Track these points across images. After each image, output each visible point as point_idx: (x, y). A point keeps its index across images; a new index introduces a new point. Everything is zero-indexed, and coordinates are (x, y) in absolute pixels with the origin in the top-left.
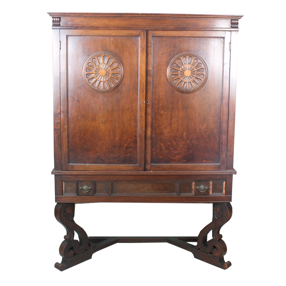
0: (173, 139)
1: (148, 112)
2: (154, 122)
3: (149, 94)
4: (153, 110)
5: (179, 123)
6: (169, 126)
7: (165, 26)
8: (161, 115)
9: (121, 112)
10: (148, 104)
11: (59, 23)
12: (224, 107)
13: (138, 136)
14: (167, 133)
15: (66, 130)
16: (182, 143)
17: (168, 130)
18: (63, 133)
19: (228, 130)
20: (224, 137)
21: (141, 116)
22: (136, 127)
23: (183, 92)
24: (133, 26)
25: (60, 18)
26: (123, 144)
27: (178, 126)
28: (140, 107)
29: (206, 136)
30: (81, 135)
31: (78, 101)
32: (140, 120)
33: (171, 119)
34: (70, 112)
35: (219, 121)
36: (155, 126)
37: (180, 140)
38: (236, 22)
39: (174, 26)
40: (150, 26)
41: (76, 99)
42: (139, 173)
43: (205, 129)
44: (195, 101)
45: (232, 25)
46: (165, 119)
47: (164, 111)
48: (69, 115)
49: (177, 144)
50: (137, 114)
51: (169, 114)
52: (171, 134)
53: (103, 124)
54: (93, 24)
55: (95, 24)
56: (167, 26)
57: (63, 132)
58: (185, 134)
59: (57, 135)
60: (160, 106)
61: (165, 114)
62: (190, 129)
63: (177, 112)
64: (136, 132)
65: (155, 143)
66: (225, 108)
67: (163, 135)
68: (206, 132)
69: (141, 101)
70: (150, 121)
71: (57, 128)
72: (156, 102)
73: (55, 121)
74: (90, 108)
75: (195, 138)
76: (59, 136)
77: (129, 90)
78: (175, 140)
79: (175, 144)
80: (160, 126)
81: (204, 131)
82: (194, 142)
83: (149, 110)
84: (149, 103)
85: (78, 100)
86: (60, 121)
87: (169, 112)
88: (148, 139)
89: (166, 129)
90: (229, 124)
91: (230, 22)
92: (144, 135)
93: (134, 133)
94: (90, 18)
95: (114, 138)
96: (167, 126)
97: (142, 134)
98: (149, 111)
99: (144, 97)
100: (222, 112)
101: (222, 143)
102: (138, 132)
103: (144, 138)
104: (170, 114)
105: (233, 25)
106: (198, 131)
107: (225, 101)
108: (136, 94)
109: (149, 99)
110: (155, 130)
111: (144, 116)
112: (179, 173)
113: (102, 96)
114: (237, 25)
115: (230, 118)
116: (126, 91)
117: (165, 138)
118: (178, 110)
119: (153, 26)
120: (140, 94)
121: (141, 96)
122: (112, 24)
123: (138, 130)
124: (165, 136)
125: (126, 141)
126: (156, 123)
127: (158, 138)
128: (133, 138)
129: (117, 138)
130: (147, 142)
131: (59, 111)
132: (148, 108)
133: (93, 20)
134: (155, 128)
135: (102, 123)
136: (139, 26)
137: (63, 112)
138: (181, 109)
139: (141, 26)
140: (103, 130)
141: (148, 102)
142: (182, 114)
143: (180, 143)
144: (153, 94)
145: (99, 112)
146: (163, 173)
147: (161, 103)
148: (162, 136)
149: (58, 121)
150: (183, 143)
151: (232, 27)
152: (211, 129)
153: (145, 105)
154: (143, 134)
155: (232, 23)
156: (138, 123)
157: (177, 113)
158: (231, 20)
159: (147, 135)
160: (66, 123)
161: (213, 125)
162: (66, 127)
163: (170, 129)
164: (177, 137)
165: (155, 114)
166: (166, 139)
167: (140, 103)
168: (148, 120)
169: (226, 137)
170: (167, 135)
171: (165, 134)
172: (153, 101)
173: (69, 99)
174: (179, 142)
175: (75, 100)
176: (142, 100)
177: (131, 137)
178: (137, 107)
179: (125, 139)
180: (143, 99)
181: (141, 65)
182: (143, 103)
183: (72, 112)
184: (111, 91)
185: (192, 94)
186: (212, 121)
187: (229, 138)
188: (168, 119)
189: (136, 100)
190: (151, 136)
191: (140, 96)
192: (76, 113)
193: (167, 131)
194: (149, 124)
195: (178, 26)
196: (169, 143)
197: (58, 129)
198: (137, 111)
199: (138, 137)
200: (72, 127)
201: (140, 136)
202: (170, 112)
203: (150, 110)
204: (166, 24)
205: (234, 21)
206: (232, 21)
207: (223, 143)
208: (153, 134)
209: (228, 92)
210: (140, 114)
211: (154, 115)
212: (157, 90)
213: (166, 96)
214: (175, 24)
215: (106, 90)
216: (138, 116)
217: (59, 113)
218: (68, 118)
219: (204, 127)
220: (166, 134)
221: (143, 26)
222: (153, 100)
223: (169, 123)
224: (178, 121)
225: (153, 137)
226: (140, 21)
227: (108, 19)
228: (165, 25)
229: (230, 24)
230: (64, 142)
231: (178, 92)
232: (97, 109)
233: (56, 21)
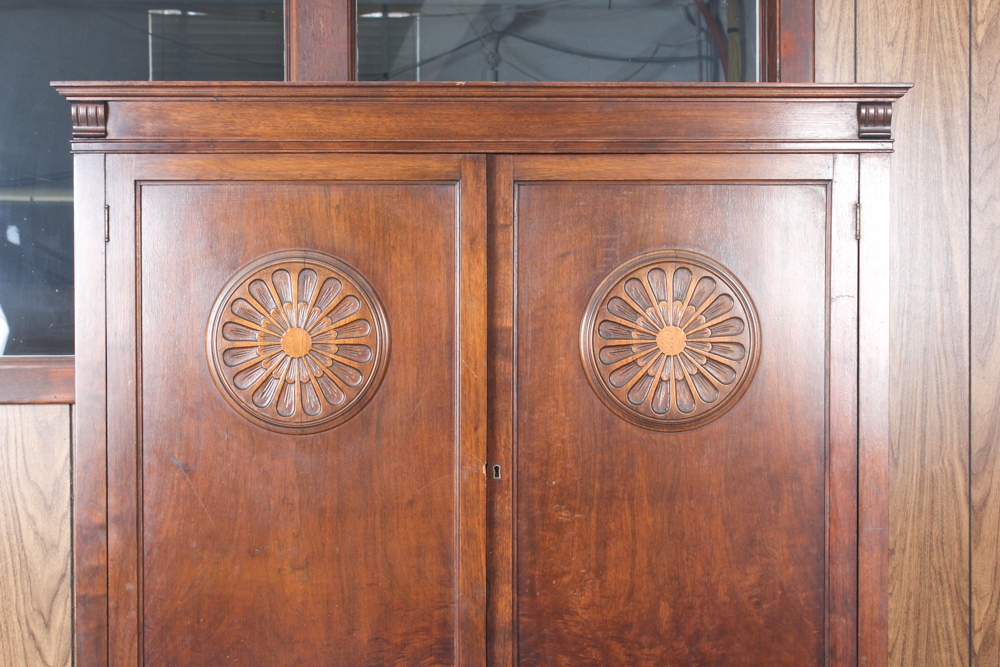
0: (610, 633)
1: (497, 514)
2: (527, 557)
3: (504, 437)
4: (523, 505)
5: (637, 561)
6: (592, 575)
7: (572, 135)
8: (559, 528)
9: (378, 517)
10: (500, 481)
11: (102, 128)
12: (839, 487)
13: (456, 623)
14: (581, 608)
15: (133, 604)
16: (652, 652)
17: (588, 593)
18: (117, 613)
19: (860, 592)
20: (842, 623)
21: (469, 535)
22: (446, 581)
23: (652, 422)
24: (431, 137)
25: (105, 104)
26: (388, 661)
27: (632, 575)
28: (464, 495)
29: (761, 621)
30: (198, 621)
31: (188, 470)
32: (465, 552)
33: (603, 544)
34: (148, 523)
35: (814, 551)
36: (532, 578)
37: (644, 639)
38: (881, 111)
39: (606, 134)
40: (501, 135)
41: (178, 460)
43: (753, 586)
44: (706, 462)
45: (863, 128)
46: (576, 544)
47: (572, 510)
48: (148, 534)
49: (630, 655)
50: (450, 524)
51: (593, 522)
52: (605, 612)
53: (298, 573)
54: (252, 130)
55: (261, 129)
56: (580, 136)
57: (117, 609)
58: (665, 611)
59: (92, 625)
60: (555, 486)
61: (573, 522)
62: (689, 589)
63: (627, 512)
64: (445, 605)
65: (533, 654)
66: (842, 495)
67: (566, 617)
68: (758, 604)
69: (468, 467)
70: (509, 553)
71: (91, 593)
72: (535, 471)
73: (83, 560)
74: (242, 500)
75: (711, 628)
76: (99, 627)
77: (413, 419)
78: (620, 639)
79: (623, 658)
80: (555, 577)
81: (750, 598)
82: (706, 646)
83: (502, 507)
84: (504, 475)
85: (186, 466)
86: (103, 561)
87: (594, 514)
88: (500, 637)
89: (582, 590)
90: (864, 567)
91: (853, 112)
92: (482, 616)
93: (436, 613)
94: (240, 106)
95: (350, 632)
96: (587, 576)
97: (473, 612)
98: (505, 509)
99: (483, 449)
100: (827, 510)
101: (833, 651)
102: (456, 605)
103: (484, 634)
104: (598, 521)
105: (869, 128)
106: (722, 596)
107: (841, 463)
108: (446, 438)
109: (504, 458)
110: (533, 596)
111: (481, 532)
113: (293, 446)
114: (887, 128)
115: (863, 539)
116: (401, 423)
117: (574, 630)
118: (631, 506)
119: (518, 136)
120: (464, 434)
121: (468, 444)
122: (339, 129)
123: (457, 597)
124: (577, 622)
125: (404, 645)
126: (533, 563)
127: (546, 630)
128: (435, 632)
129: (363, 636)
130: (498, 650)
131: (100, 518)
132: (499, 498)
133: (252, 111)
134: (532, 587)
135: (295, 568)
136: (457, 135)
137: (118, 519)
138: (645, 498)
139: (464, 136)
140: (299, 600)
141: (497, 468)
142: (650, 520)
143: (646, 651)
144: (522, 435)
145: (281, 518)
147: (558, 475)
148: (565, 623)
149: (94, 562)
150: (657, 651)
151: (861, 137)
152: (782, 588)
153: (487, 482)
154: (477, 614)
155: (862, 120)
156: (456, 565)
157: (629, 519)
158: (860, 105)
159: (498, 616)
160: (132, 568)
161: (791, 570)
162: (131, 587)
163: (597, 589)
164: (628, 626)
165: (532, 521)
166: (582, 637)
167: (465, 477)
168: (500, 549)
169: (851, 624)
170: (583, 615)
171: (577, 614)
172: (521, 464)
173: (146, 462)
174: (641, 647)
175: (172, 465)
176: (471, 463)
177: (427, 630)
178: (452, 494)
179: (399, 640)
180: (475, 457)
181: (464, 311)
182: (478, 474)
183: (161, 521)
184: (335, 423)
185: (694, 433)
186: (785, 550)
187: (865, 627)
188: (586, 546)
189: (444, 463)
190: (516, 623)
191: (464, 443)
192: (177, 522)
193: (584, 600)
194: (505, 567)
195: (626, 133)
196: (595, 654)
197: (96, 600)
198: (450, 511)
199: (456, 629)
200: (158, 587)
201: (466, 624)
202: (597, 513)
203: (508, 508)
204: (571, 125)
205: (872, 111)
206: (863, 111)
207: (840, 652)
208: (523, 615)
209: (852, 421)
210: (463, 525)
211: (524, 528)
212: (536, 416)
213: (579, 442)
214: (611, 128)
215: (310, 418)
216: (455, 532)
217: (101, 527)
218: (140, 547)
219: (752, 579)
220: (580, 611)
221: (473, 136)
222: (522, 461)
223: (593, 564)
224: (634, 553)
225: (521, 627)
226: (459, 116)
227: (319, 108)
228: (570, 131)
229: (855, 122)
230: (122, 658)
231: (629, 426)
232: (272, 502)
233: (87, 120)
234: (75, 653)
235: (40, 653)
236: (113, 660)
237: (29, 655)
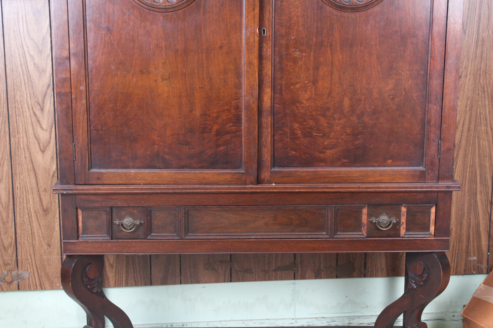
0: (319, 113)
1: (264, 53)
2: (279, 75)
3: (268, 14)
4: (277, 49)
5: (333, 77)
6: (311, 84)
8: (295, 61)
9: (204, 54)
10: (266, 36)
12: (436, 40)
13: (243, 107)
14: (305, 100)
15: (84, 96)
16: (340, 122)
17: (309, 93)
18: (76, 101)
19: (444, 93)
20: (434, 108)
21: (250, 64)
22: (238, 86)
23: (342, 7)
26: (209, 125)
27: (331, 84)
28: (247, 43)
29: (394, 107)
30: (116, 105)
31: (109, 30)
32: (248, 72)
33: (316, 68)
34: (90, 56)
35: (422, 72)
36: (281, 85)
37: (336, 116)
41: (104, 25)
42: (245, 188)
43: (390, 90)
44: (370, 27)
46: (303, 68)
47: (301, 51)
48: (90, 62)
49: (328, 123)
50: (240, 58)
51: (312, 58)
52: (317, 102)
53: (165, 82)
57: (76, 98)
58: (347, 102)
59: (64, 106)
60: (293, 39)
61: (302, 58)
62: (359, 91)
63: (329, 52)
64: (238, 98)
65: (281, 122)
66: (438, 44)
67: (298, 105)
68: (393, 99)
69: (250, 29)
70: (270, 73)
71: (63, 91)
72: (283, 32)
73: (59, 74)
74: (136, 45)
75: (369, 110)
76: (68, 108)
77: (222, 5)
78: (324, 116)
79: (325, 125)
80: (293, 85)
81: (389, 96)
82: (366, 119)
83: (266, 50)
84: (268, 33)
85: (108, 28)
86: (68, 75)
87: (312, 54)
88: (265, 114)
89: (306, 91)
90: (447, 80)
92: (256, 104)
93: (233, 102)
95: (191, 111)
96: (308, 85)
97: (251, 102)
98: (268, 51)
99: (257, 20)
100: (430, 52)
101: (429, 122)
102: (243, 98)
103: (257, 112)
104: (314, 57)
106: (375, 94)
107: (438, 28)
108: (239, 14)
109: (267, 25)
110: (281, 94)
111: (256, 62)
113: (161, 18)
115: (447, 67)
116: (216, 7)
117: (301, 111)
118: (331, 50)
120: (248, 12)
121: (250, 18)
123: (243, 94)
124: (303, 107)
125: (217, 118)
126: (282, 78)
127: (287, 111)
128: (233, 111)
129: (197, 113)
130: (264, 120)
131: (66, 54)
132: (265, 45)
134: (281, 90)
135: (163, 79)
137: (75, 54)
138: (338, 46)
140: (166, 95)
141: (264, 30)
142: (341, 57)
143: (337, 121)
144: (277, 13)
145: (156, 54)
146: (298, 188)
147: (295, 34)
148: (297, 107)
149: (64, 76)
150: (342, 121)
152: (405, 91)
153: (259, 37)
154: (253, 102)
156: (243, 78)
157: (330, 56)
159: (264, 104)
160: (83, 79)
161: (410, 82)
162: (83, 88)
163: (313, 91)
164: (328, 109)
165: (281, 57)
166: (305, 114)
167: (248, 34)
168: (265, 70)
169: (439, 109)
170: (306, 104)
171: (303, 103)
172: (276, 28)
173: (88, 26)
174: (334, 119)
175: (101, 27)
176: (251, 27)
177: (229, 110)
178: (241, 42)
179: (215, 115)
180: (253, 24)
182: (254, 33)
183: (96, 56)
184: (183, 6)
185: (363, 13)
186: (408, 72)
187: (446, 110)
188: (308, 69)
189: (238, 27)
190: (273, 107)
191: (247, 17)
192: (104, 56)
193: (306, 96)
194: (268, 80)
196: (311, 123)
197: (65, 94)
198: (240, 52)
199: (243, 110)
200: (96, 88)
201: (248, 107)
202: (314, 53)
203: (270, 50)
207: (433, 122)
208: (276, 103)
209: (444, 7)
210: (247, 58)
211: (277, 60)
212: (284, 4)
213: (305, 17)
215: (170, 4)
216: (243, 62)
217: (67, 58)
218: (86, 69)
219: (390, 86)
220: (304, 102)
222: (277, 26)
223: (311, 78)
224: (332, 73)
225: (275, 109)
230: (79, 123)
231: (331, 9)
232: (151, 47)
234: (57, 123)
235: (39, 123)
236: (75, 124)
237: (34, 124)
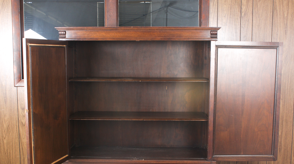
7: (154, 37)
11: (65, 36)
24: (127, 37)
25: (65, 31)
38: (215, 32)
39: (161, 37)
40: (140, 37)
45: (212, 36)
54: (93, 36)
55: (94, 36)
56: (155, 37)
91: (210, 33)
94: (90, 32)
105: (213, 36)
112: (166, 162)
114: (216, 36)
119: (144, 37)
122: (109, 36)
133: (93, 32)
136: (132, 37)
139: (133, 37)
151: (211, 38)
155: (211, 34)
158: (211, 31)
195: (165, 37)
204: (154, 35)
205: (213, 32)
206: (212, 32)
214: (162, 36)
221: (135, 37)
226: (132, 33)
227: (105, 32)
228: (154, 36)
229: (210, 34)
233: (62, 34)
